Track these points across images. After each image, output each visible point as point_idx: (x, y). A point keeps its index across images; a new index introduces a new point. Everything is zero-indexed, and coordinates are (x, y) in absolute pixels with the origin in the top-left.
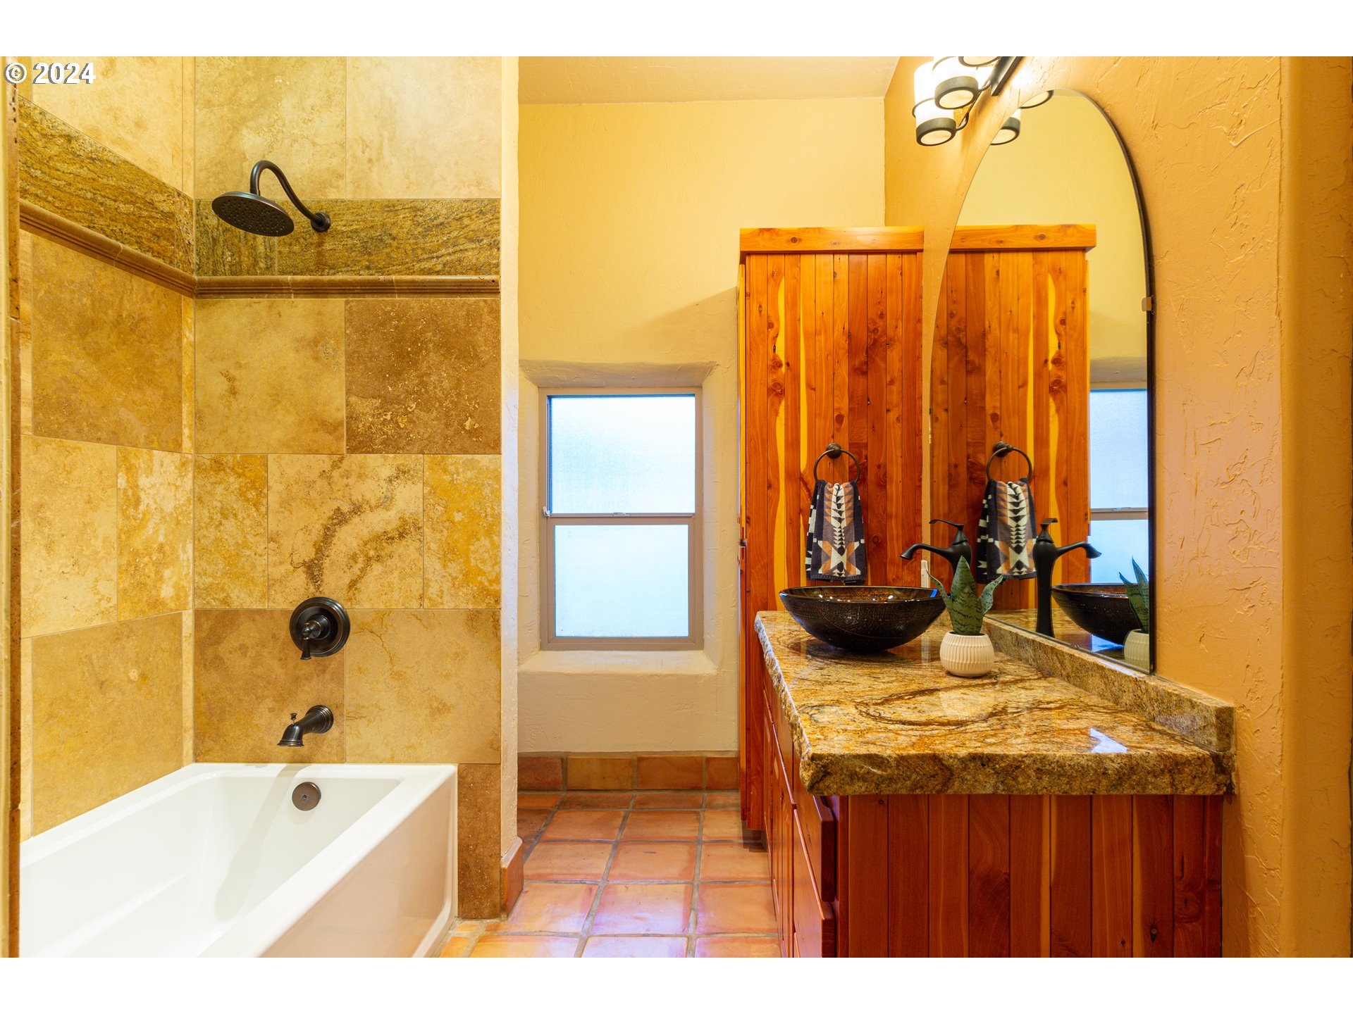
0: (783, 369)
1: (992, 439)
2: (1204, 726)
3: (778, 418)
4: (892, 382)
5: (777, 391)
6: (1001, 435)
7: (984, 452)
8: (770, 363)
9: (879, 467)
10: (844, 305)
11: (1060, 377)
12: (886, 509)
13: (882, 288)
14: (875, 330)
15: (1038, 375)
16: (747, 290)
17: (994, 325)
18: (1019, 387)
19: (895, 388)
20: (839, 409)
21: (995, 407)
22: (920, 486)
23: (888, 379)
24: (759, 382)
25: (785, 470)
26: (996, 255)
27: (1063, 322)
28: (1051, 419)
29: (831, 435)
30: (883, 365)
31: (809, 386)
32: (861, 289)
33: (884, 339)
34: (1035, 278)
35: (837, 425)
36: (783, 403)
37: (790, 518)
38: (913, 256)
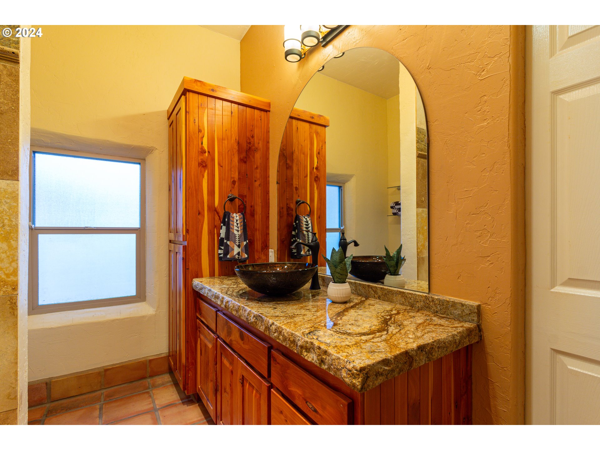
0: (207, 154)
1: (296, 198)
2: (470, 313)
3: (204, 179)
4: (257, 168)
5: (203, 165)
6: (299, 196)
7: (293, 203)
8: (200, 150)
9: (251, 206)
10: (236, 128)
11: (318, 175)
12: (254, 226)
13: (252, 124)
14: (250, 143)
15: (311, 173)
16: (188, 110)
17: (296, 150)
18: (305, 177)
19: (258, 171)
20: (233, 178)
21: (296, 184)
22: (269, 216)
23: (255, 167)
24: (194, 159)
25: (207, 205)
26: (297, 121)
27: (319, 153)
28: (315, 192)
29: (230, 190)
30: (253, 160)
31: (219, 164)
32: (244, 122)
33: (253, 148)
34: (310, 134)
35: (233, 186)
36: (206, 171)
37: (210, 230)
38: (265, 113)
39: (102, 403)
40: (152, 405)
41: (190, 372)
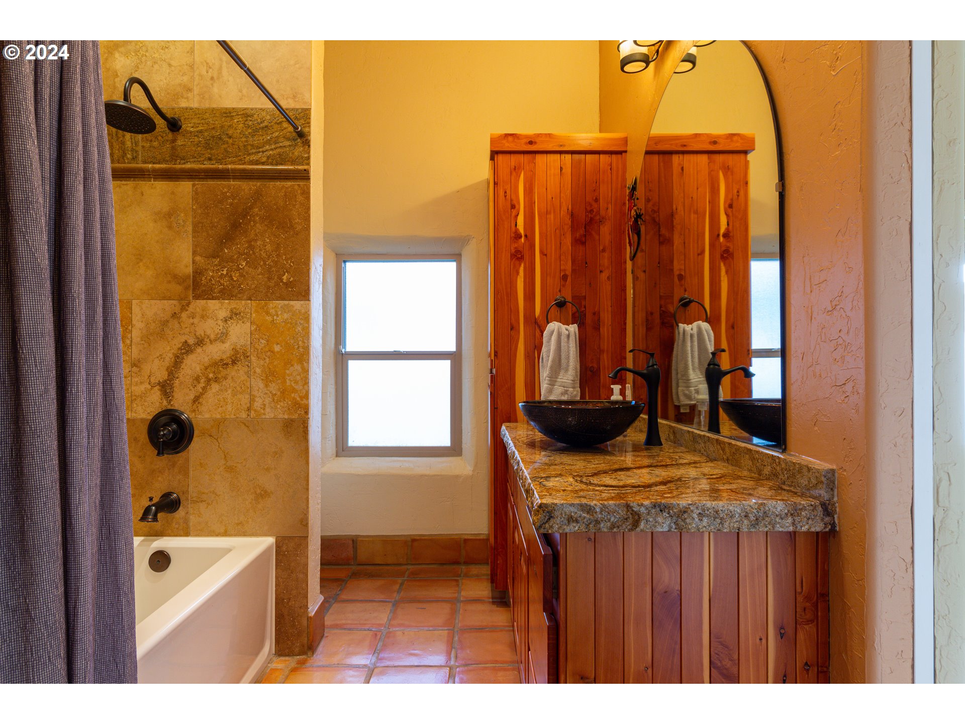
0: (523, 239)
1: (678, 294)
3: (519, 277)
4: (604, 250)
5: (518, 256)
6: (685, 291)
7: (673, 303)
8: (513, 235)
9: (594, 314)
10: (569, 192)
11: (729, 247)
12: (599, 345)
13: (596, 180)
14: (591, 211)
15: (712, 245)
16: (496, 180)
17: (680, 208)
18: (698, 255)
19: (606, 255)
20: (565, 270)
21: (680, 270)
22: (625, 329)
23: (601, 248)
24: (504, 249)
25: (524, 316)
26: (681, 156)
27: (731, 206)
28: (722, 279)
29: (558, 290)
30: (597, 237)
31: (542, 252)
32: (581, 180)
33: (598, 217)
34: (710, 173)
35: (563, 282)
36: (522, 265)
37: (528, 353)
38: (619, 156)
39: (405, 578)
40: (456, 595)
41: (499, 557)
